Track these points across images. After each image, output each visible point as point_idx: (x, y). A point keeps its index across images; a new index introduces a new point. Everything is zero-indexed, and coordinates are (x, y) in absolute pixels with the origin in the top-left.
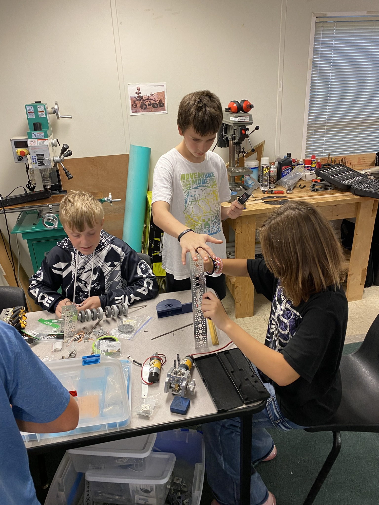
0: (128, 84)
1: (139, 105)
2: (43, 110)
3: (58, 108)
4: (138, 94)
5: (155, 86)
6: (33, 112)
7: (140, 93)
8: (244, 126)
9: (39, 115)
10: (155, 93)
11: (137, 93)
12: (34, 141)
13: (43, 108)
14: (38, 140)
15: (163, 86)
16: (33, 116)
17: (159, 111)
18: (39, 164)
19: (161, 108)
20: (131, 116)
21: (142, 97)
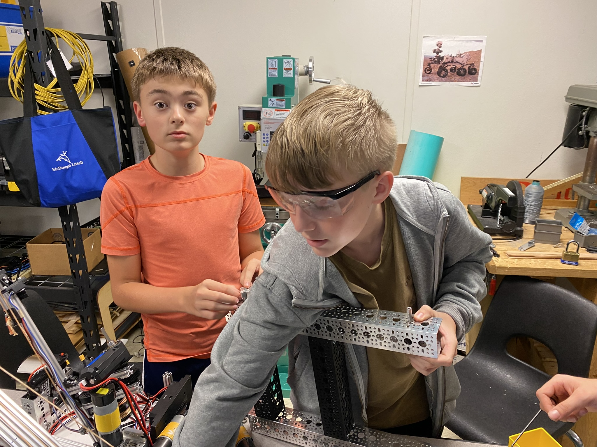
0: (424, 37)
1: (435, 70)
4: (438, 53)
5: (468, 41)
6: (276, 69)
7: (441, 51)
9: (284, 74)
10: (465, 53)
11: (436, 51)
12: (269, 112)
15: (481, 41)
16: (275, 74)
17: (467, 81)
19: (472, 76)
20: (420, 86)
21: (442, 58)
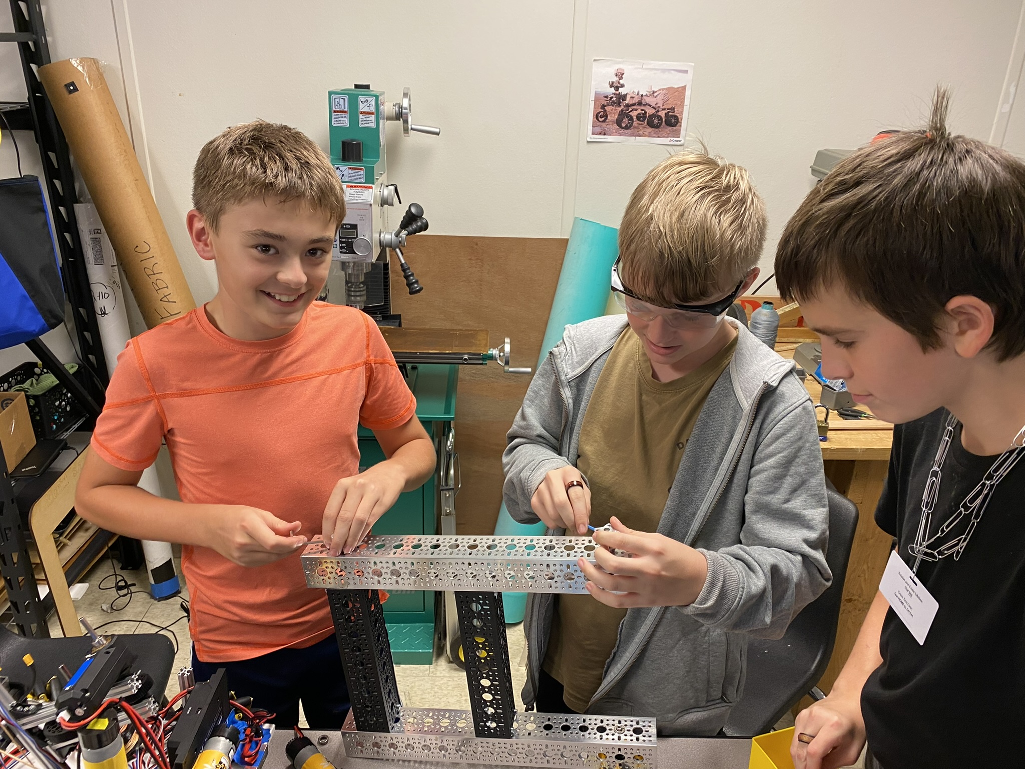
0: (595, 60)
1: (613, 117)
3: (410, 105)
5: (664, 71)
6: (346, 112)
9: (360, 121)
10: (660, 90)
14: (348, 186)
15: (686, 72)
16: (345, 121)
17: (664, 137)
18: (341, 248)
19: (670, 128)
20: (588, 142)
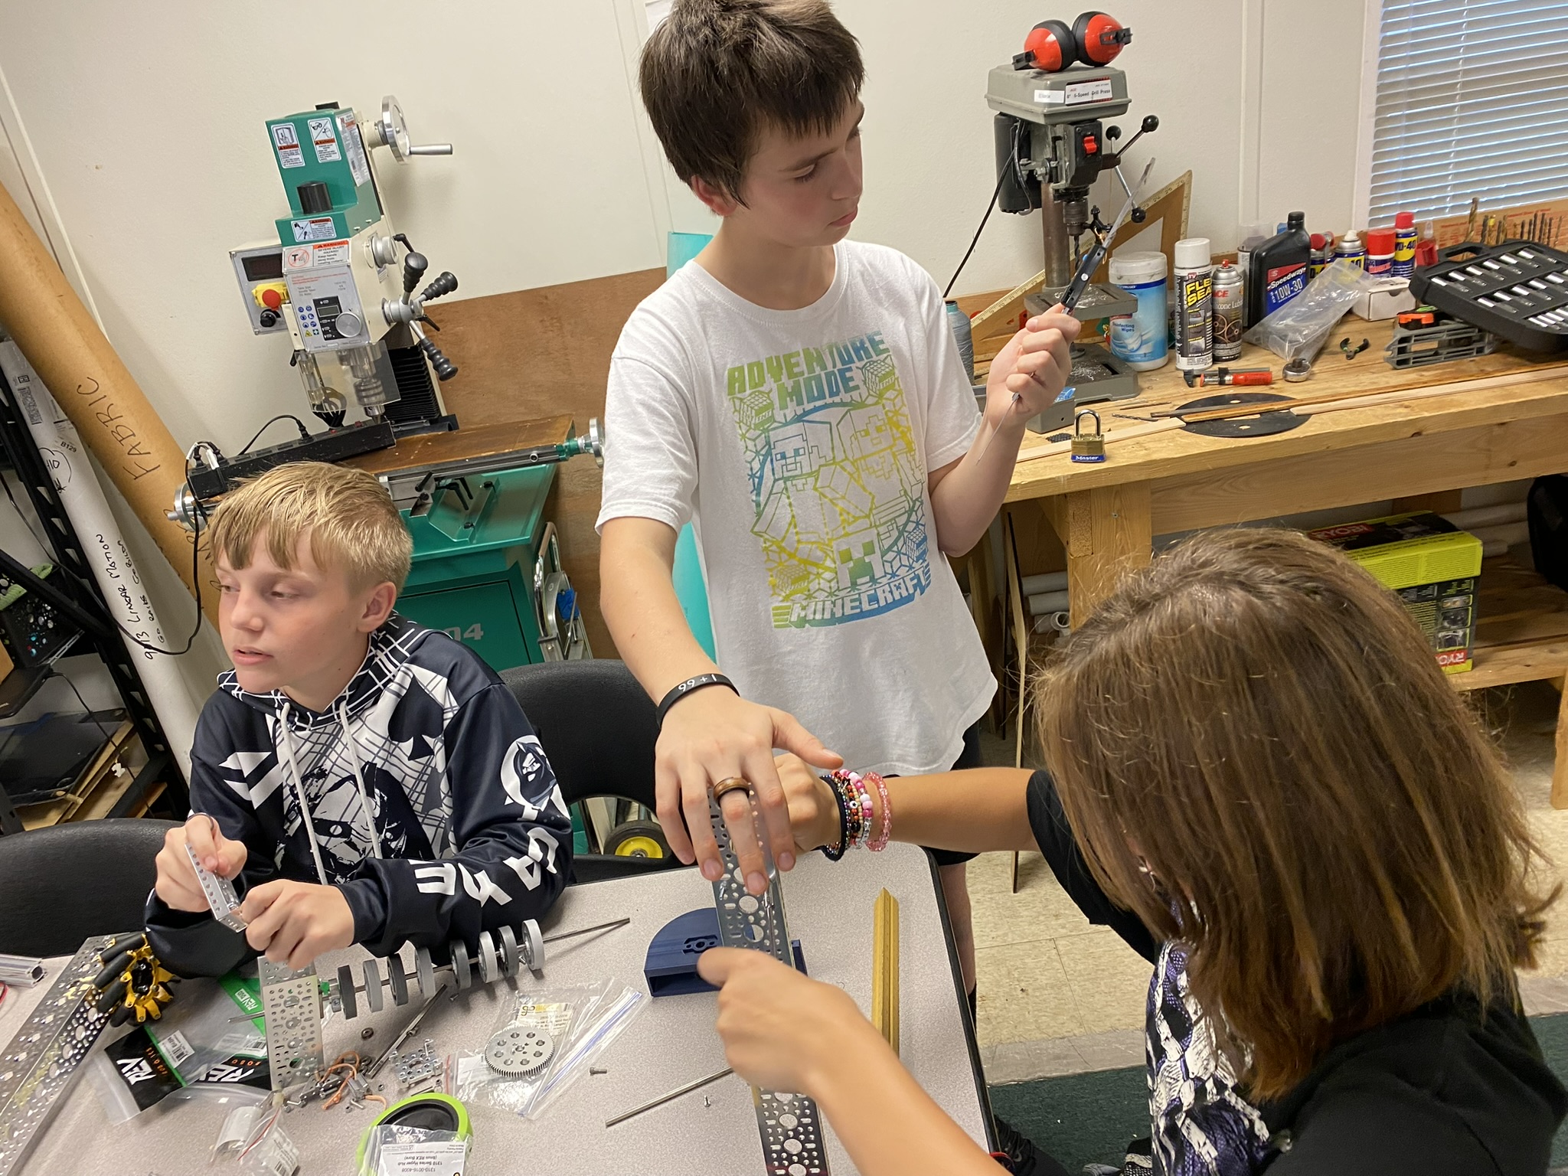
2: (331, 135)
3: (394, 121)
6: (296, 146)
8: (1094, 120)
9: (318, 155)
12: (300, 253)
13: (329, 126)
14: (314, 247)
16: (298, 159)
18: (325, 333)
